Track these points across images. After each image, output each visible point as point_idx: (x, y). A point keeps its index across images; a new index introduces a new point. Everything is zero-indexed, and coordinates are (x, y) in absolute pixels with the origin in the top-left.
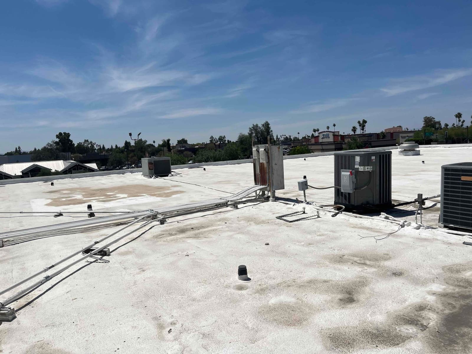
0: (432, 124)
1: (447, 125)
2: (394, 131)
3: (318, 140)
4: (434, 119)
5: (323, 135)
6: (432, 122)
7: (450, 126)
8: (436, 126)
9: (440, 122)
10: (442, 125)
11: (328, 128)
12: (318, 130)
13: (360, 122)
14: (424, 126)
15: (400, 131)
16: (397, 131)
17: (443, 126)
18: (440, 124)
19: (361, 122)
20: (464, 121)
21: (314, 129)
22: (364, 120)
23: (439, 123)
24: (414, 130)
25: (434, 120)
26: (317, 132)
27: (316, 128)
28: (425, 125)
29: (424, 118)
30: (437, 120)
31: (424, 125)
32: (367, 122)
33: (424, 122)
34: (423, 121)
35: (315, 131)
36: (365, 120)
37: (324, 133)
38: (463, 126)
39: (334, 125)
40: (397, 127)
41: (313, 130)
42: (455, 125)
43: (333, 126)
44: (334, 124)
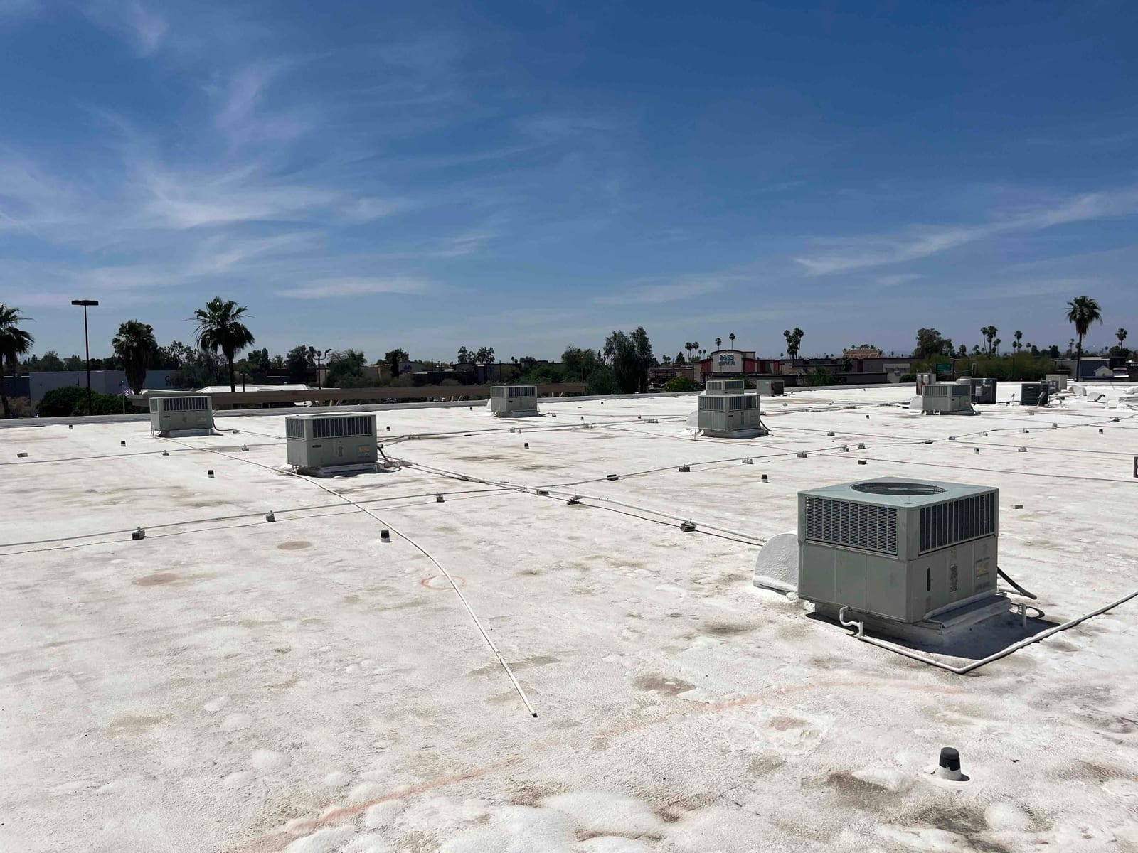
0: (934, 344)
1: (963, 349)
2: (864, 357)
3: (709, 367)
4: (939, 334)
6: (935, 341)
7: (969, 351)
8: (942, 351)
9: (952, 342)
10: (955, 348)
11: (719, 342)
12: (696, 346)
13: (789, 333)
14: (918, 349)
15: (876, 357)
16: (869, 357)
17: (957, 350)
18: (950, 346)
19: (792, 333)
20: (998, 341)
21: (688, 344)
22: (797, 329)
23: (948, 343)
24: (901, 357)
25: (940, 336)
26: (694, 349)
27: (692, 342)
28: (920, 347)
29: (919, 331)
30: (944, 337)
31: (918, 345)
32: (803, 334)
33: (918, 339)
34: (917, 338)
35: (689, 347)
36: (800, 329)
37: (723, 355)
38: (996, 352)
39: (732, 337)
40: (862, 346)
41: (685, 345)
42: (980, 349)
43: (730, 338)
44: (732, 335)
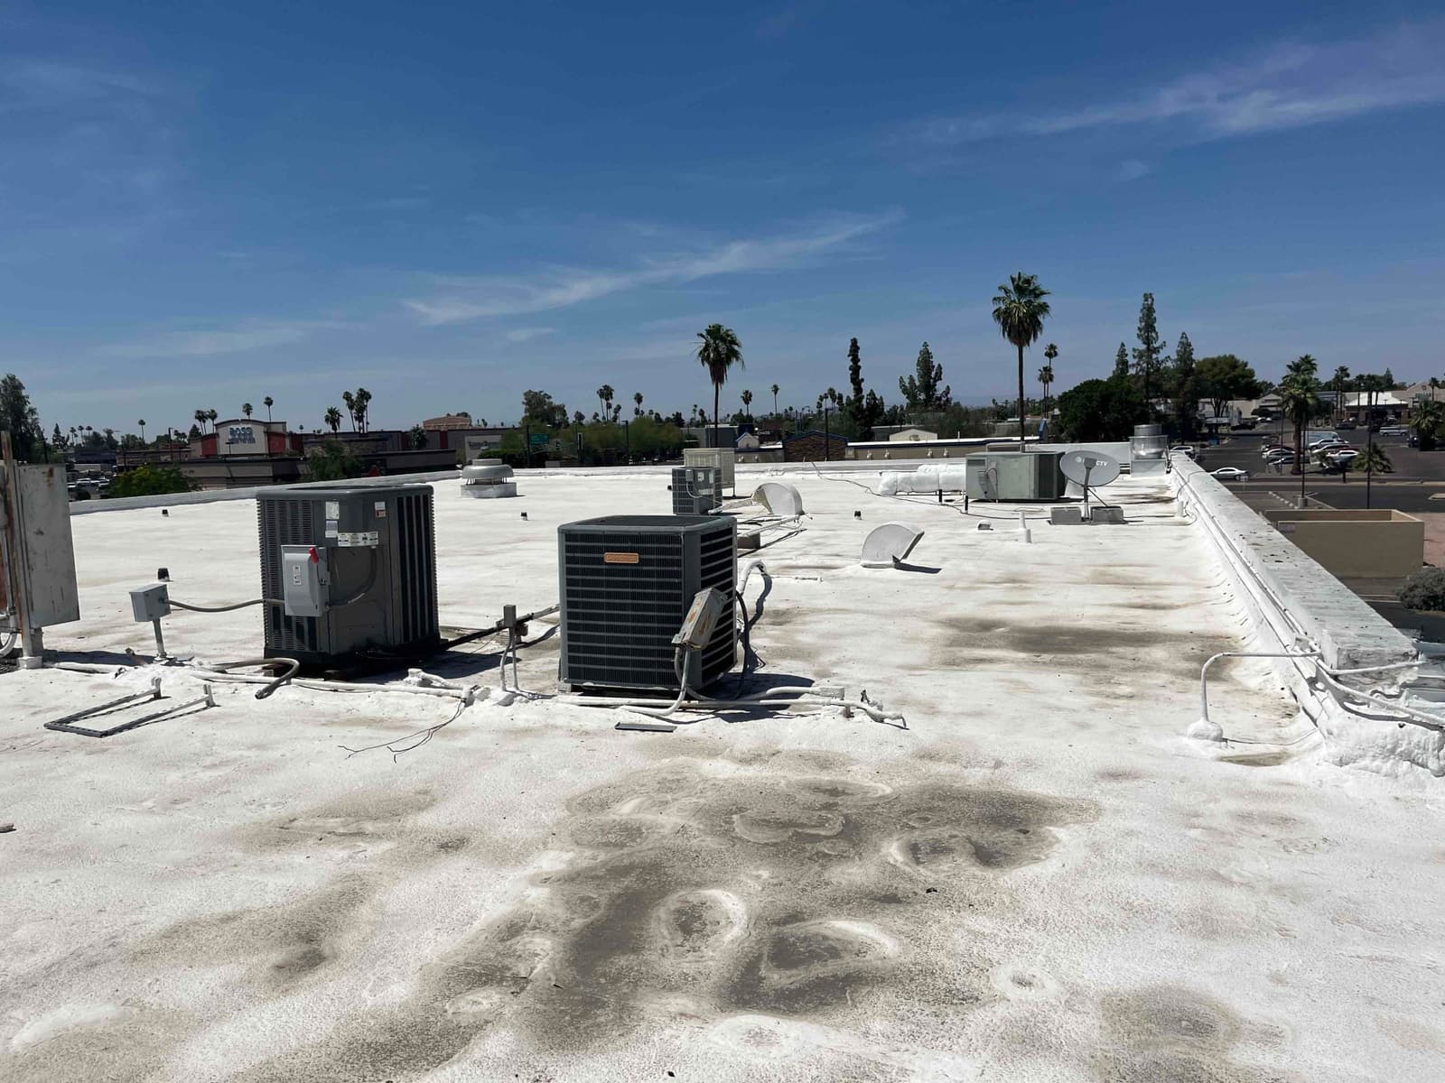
0: (545, 410)
1: (580, 417)
2: (450, 428)
3: (215, 446)
4: (550, 397)
5: (232, 432)
6: (546, 407)
7: (588, 419)
8: (555, 419)
9: (565, 408)
10: (568, 416)
11: (248, 409)
12: (213, 416)
13: (351, 395)
14: (526, 417)
15: (466, 428)
16: (457, 428)
17: (571, 419)
18: (564, 413)
19: (354, 397)
20: (619, 408)
21: (198, 412)
22: (361, 390)
23: (561, 409)
24: (500, 427)
25: (551, 400)
26: (210, 420)
27: (206, 409)
28: (528, 414)
29: (525, 394)
30: (556, 401)
31: (525, 412)
32: (370, 397)
33: (526, 404)
34: (523, 403)
35: (201, 417)
36: (366, 390)
37: (235, 427)
38: (618, 421)
39: (269, 402)
40: (458, 415)
41: (194, 414)
42: (600, 418)
43: (266, 403)
44: (268, 399)
